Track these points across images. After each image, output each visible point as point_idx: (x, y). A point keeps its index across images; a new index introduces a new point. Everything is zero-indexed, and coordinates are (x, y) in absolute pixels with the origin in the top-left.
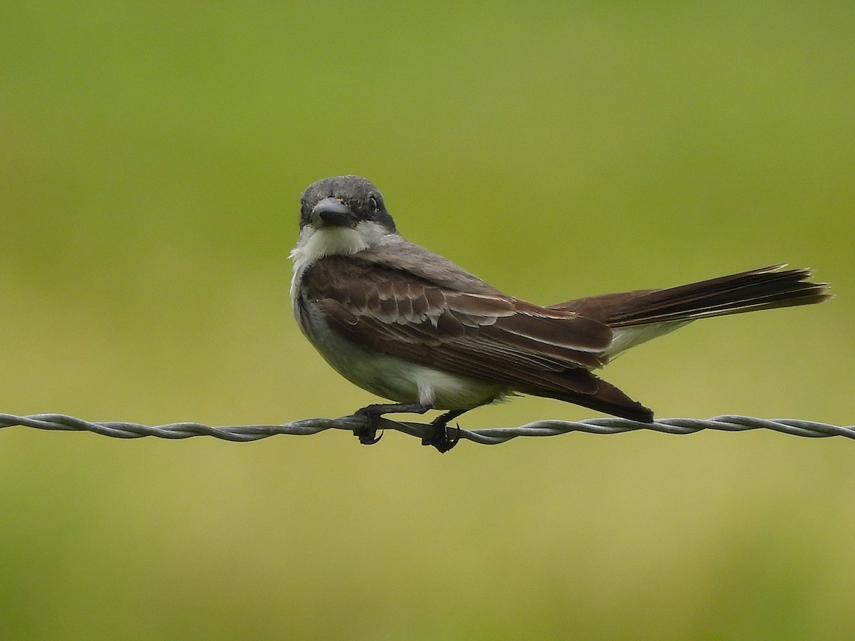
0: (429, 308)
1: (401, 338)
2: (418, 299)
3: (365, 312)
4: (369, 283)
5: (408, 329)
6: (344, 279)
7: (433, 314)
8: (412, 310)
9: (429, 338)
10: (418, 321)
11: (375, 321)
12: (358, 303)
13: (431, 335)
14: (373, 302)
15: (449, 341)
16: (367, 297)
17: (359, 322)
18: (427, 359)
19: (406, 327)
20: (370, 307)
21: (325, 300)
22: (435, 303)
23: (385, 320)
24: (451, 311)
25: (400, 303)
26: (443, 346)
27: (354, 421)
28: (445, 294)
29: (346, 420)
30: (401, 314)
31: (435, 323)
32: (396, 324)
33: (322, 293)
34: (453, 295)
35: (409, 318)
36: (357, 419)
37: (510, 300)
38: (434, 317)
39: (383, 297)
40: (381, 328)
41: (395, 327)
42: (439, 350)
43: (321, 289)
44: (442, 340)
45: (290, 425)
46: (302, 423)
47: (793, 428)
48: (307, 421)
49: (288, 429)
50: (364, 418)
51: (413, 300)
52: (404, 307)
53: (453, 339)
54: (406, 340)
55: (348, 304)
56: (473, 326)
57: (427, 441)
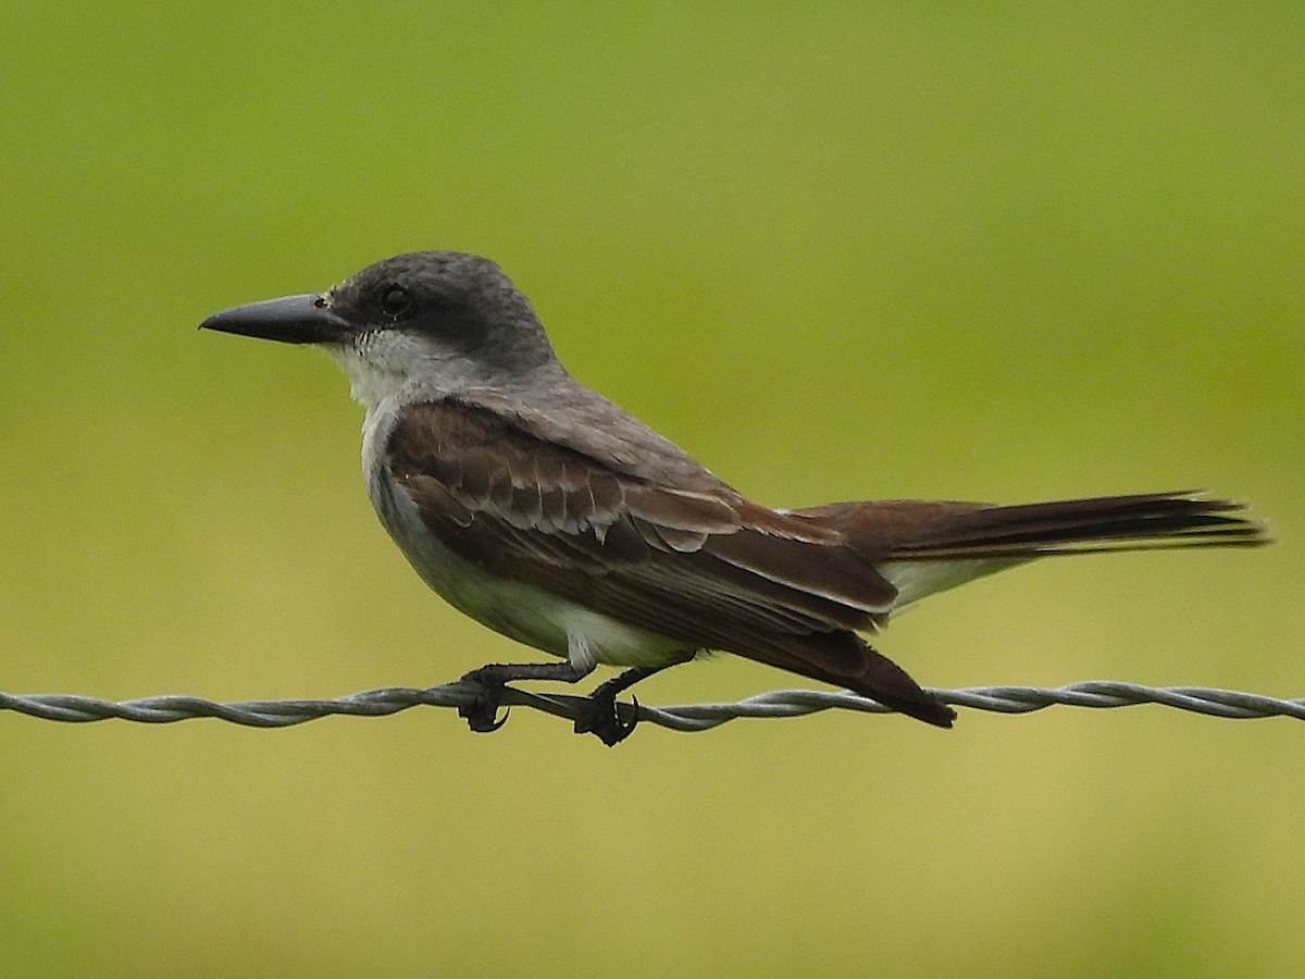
0: (594, 509)
1: (543, 556)
2: (576, 493)
3: (485, 505)
4: (497, 458)
5: (555, 542)
7: (601, 520)
8: (565, 511)
9: (588, 559)
10: (573, 529)
11: (501, 522)
12: (474, 488)
13: (594, 556)
14: (501, 490)
15: (622, 569)
16: (491, 481)
17: (473, 522)
18: (584, 596)
19: (551, 538)
20: (493, 497)
21: (420, 478)
22: (604, 503)
23: (518, 522)
24: (630, 516)
25: (545, 495)
26: (611, 576)
27: (460, 692)
28: (623, 487)
29: (445, 691)
30: (546, 515)
31: (601, 535)
32: (536, 530)
33: (417, 465)
35: (561, 524)
36: (465, 688)
37: (730, 500)
38: (601, 526)
39: (518, 483)
40: (508, 534)
41: (533, 535)
42: (606, 583)
43: (416, 458)
44: (611, 567)
45: (351, 698)
46: (371, 696)
47: (1204, 701)
48: (380, 692)
49: (348, 706)
50: (477, 687)
51: (569, 494)
52: (552, 504)
53: (630, 567)
54: (554, 562)
55: (458, 488)
56: (664, 550)
57: (583, 726)
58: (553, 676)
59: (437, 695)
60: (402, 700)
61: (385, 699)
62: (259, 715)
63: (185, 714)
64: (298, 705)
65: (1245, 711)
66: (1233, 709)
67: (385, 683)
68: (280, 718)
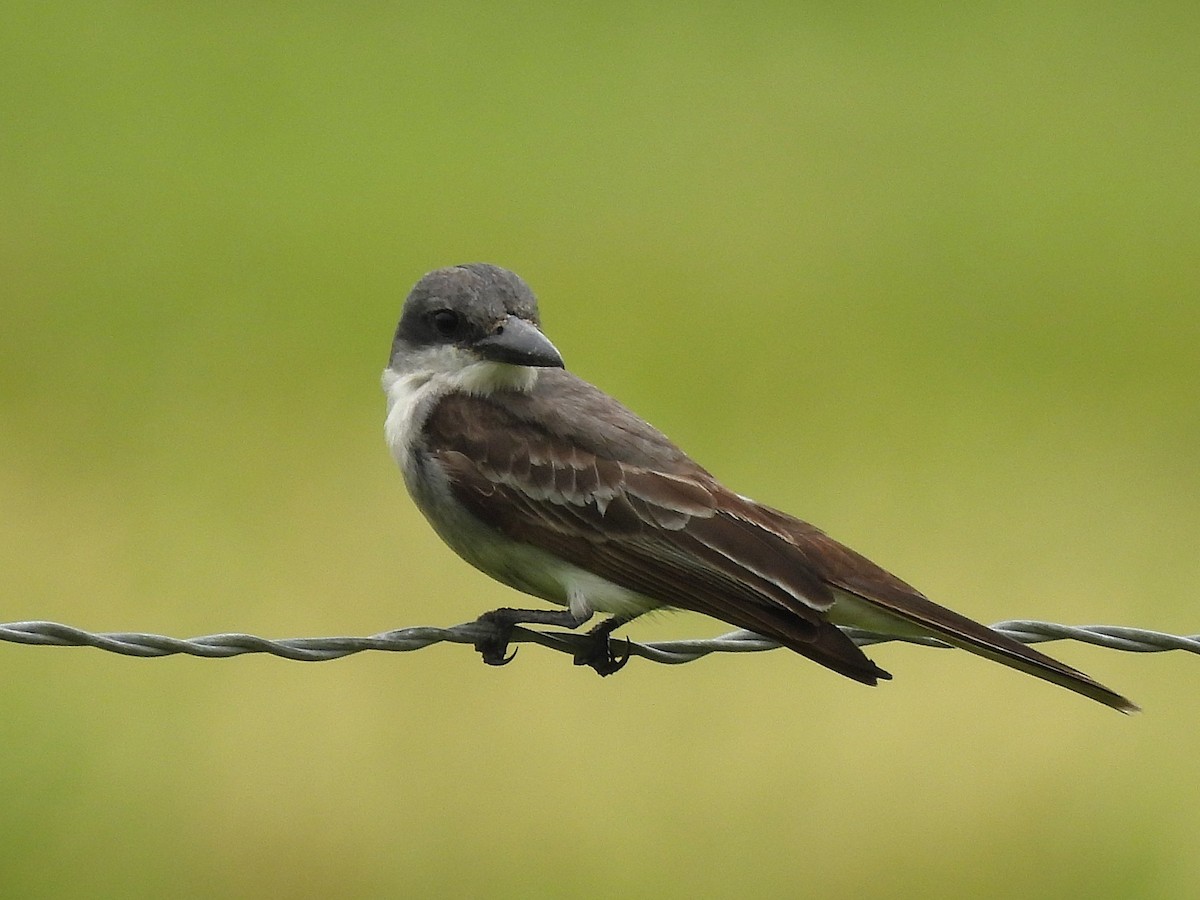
0: (598, 485)
1: (552, 524)
2: (585, 470)
3: (507, 478)
4: (518, 439)
5: (564, 512)
6: (483, 426)
7: (603, 495)
8: (574, 486)
9: (590, 528)
10: (580, 502)
11: (518, 493)
12: (497, 464)
13: (594, 526)
14: (521, 466)
15: (619, 538)
16: (512, 457)
17: (495, 493)
18: (586, 560)
19: (560, 508)
20: (514, 473)
21: (451, 453)
22: (609, 478)
23: (533, 493)
24: (627, 493)
25: (557, 471)
26: (610, 544)
27: (476, 630)
28: (623, 467)
29: (464, 630)
30: (558, 489)
31: (602, 508)
32: (548, 502)
33: (447, 442)
34: (635, 470)
35: (569, 497)
36: (481, 628)
37: (708, 485)
38: (603, 500)
39: (535, 461)
40: (524, 504)
41: (546, 506)
42: (604, 549)
43: (448, 437)
44: (610, 536)
45: (384, 636)
46: (400, 634)
47: (1113, 638)
48: (408, 630)
49: (380, 643)
50: (491, 627)
51: (578, 471)
52: (564, 479)
53: (625, 537)
54: (559, 529)
55: (483, 463)
56: (654, 526)
57: (581, 659)
58: (556, 622)
59: (457, 634)
60: (427, 638)
61: (413, 637)
62: (307, 651)
63: (241, 650)
64: (339, 642)
65: (1145, 646)
66: (1137, 644)
67: (414, 623)
68: (323, 653)
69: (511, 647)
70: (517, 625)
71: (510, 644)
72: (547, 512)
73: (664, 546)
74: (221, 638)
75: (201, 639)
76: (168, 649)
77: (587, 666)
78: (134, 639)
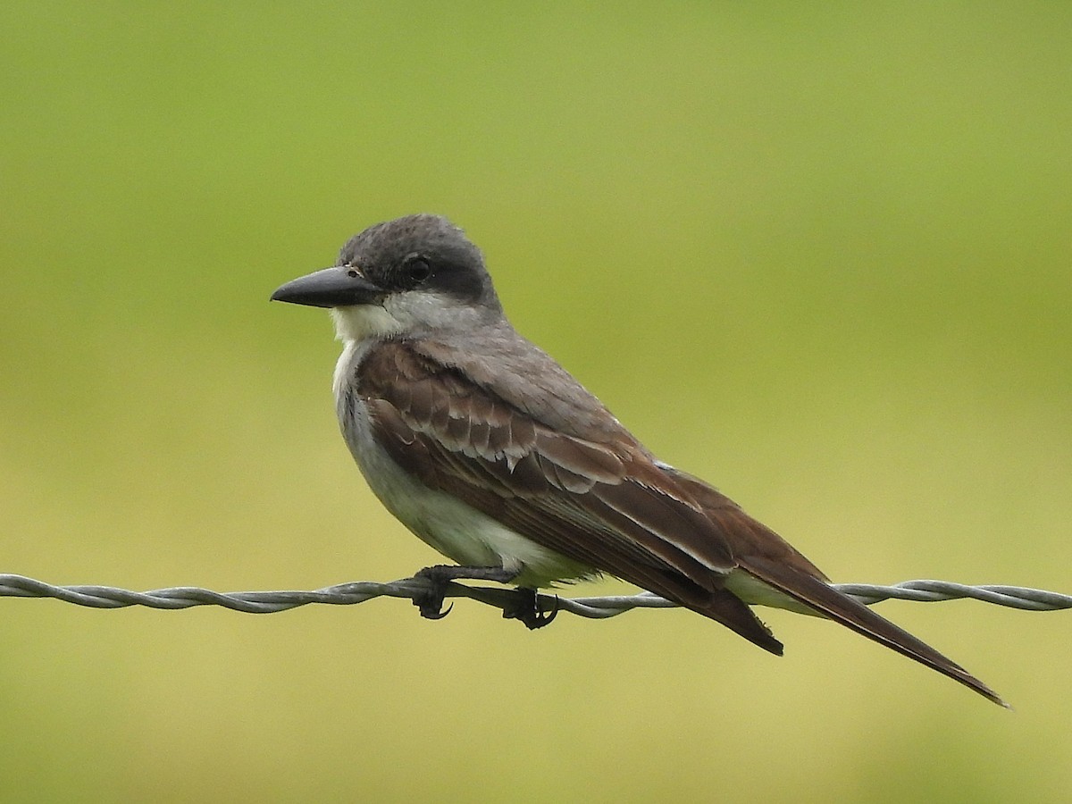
0: (510, 443)
1: (465, 476)
2: (498, 428)
3: (426, 428)
5: (475, 465)
7: (514, 453)
8: (488, 442)
9: (499, 483)
10: (491, 457)
11: (436, 444)
12: (419, 413)
13: (504, 482)
14: (440, 418)
15: (526, 496)
16: (433, 409)
17: (414, 442)
18: (497, 511)
19: (472, 462)
20: (433, 423)
21: (380, 401)
22: (519, 440)
23: (449, 445)
24: (537, 454)
25: (474, 427)
26: (517, 499)
27: (414, 586)
28: (537, 430)
29: (404, 585)
30: (472, 443)
31: (511, 465)
32: (462, 454)
33: (377, 389)
34: (548, 434)
35: (482, 452)
36: (418, 583)
38: (513, 458)
39: (454, 414)
40: (440, 455)
41: (460, 458)
43: (378, 384)
44: (516, 492)
45: (326, 590)
46: (344, 588)
47: (1009, 597)
48: (350, 585)
49: (323, 597)
50: (428, 583)
51: (493, 428)
52: (478, 434)
53: (531, 495)
54: (471, 481)
55: (406, 412)
56: (559, 487)
57: (510, 613)
58: (489, 576)
59: (395, 588)
60: (367, 592)
61: (354, 592)
64: (283, 595)
65: (1042, 605)
66: (1033, 603)
67: (354, 578)
68: (270, 606)
69: (447, 602)
70: (453, 581)
71: (445, 599)
72: (461, 464)
73: (570, 507)
74: (174, 591)
75: (156, 591)
76: (125, 601)
77: (515, 619)
78: (93, 592)
